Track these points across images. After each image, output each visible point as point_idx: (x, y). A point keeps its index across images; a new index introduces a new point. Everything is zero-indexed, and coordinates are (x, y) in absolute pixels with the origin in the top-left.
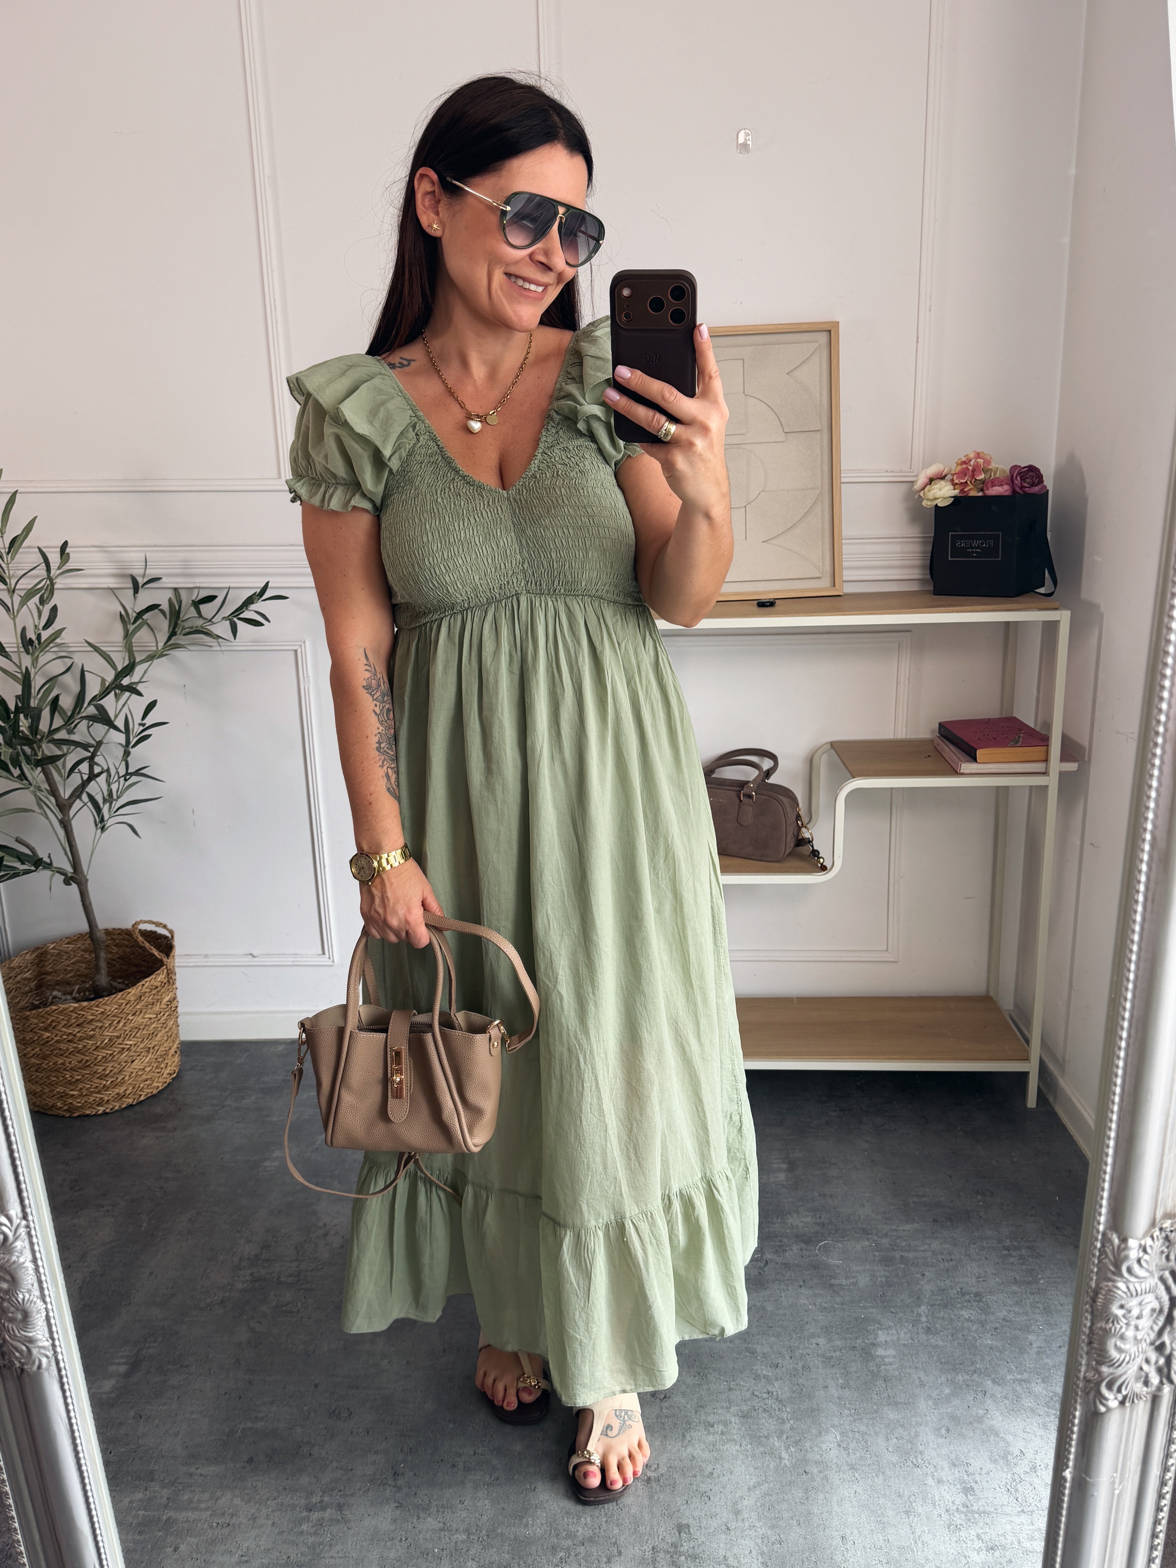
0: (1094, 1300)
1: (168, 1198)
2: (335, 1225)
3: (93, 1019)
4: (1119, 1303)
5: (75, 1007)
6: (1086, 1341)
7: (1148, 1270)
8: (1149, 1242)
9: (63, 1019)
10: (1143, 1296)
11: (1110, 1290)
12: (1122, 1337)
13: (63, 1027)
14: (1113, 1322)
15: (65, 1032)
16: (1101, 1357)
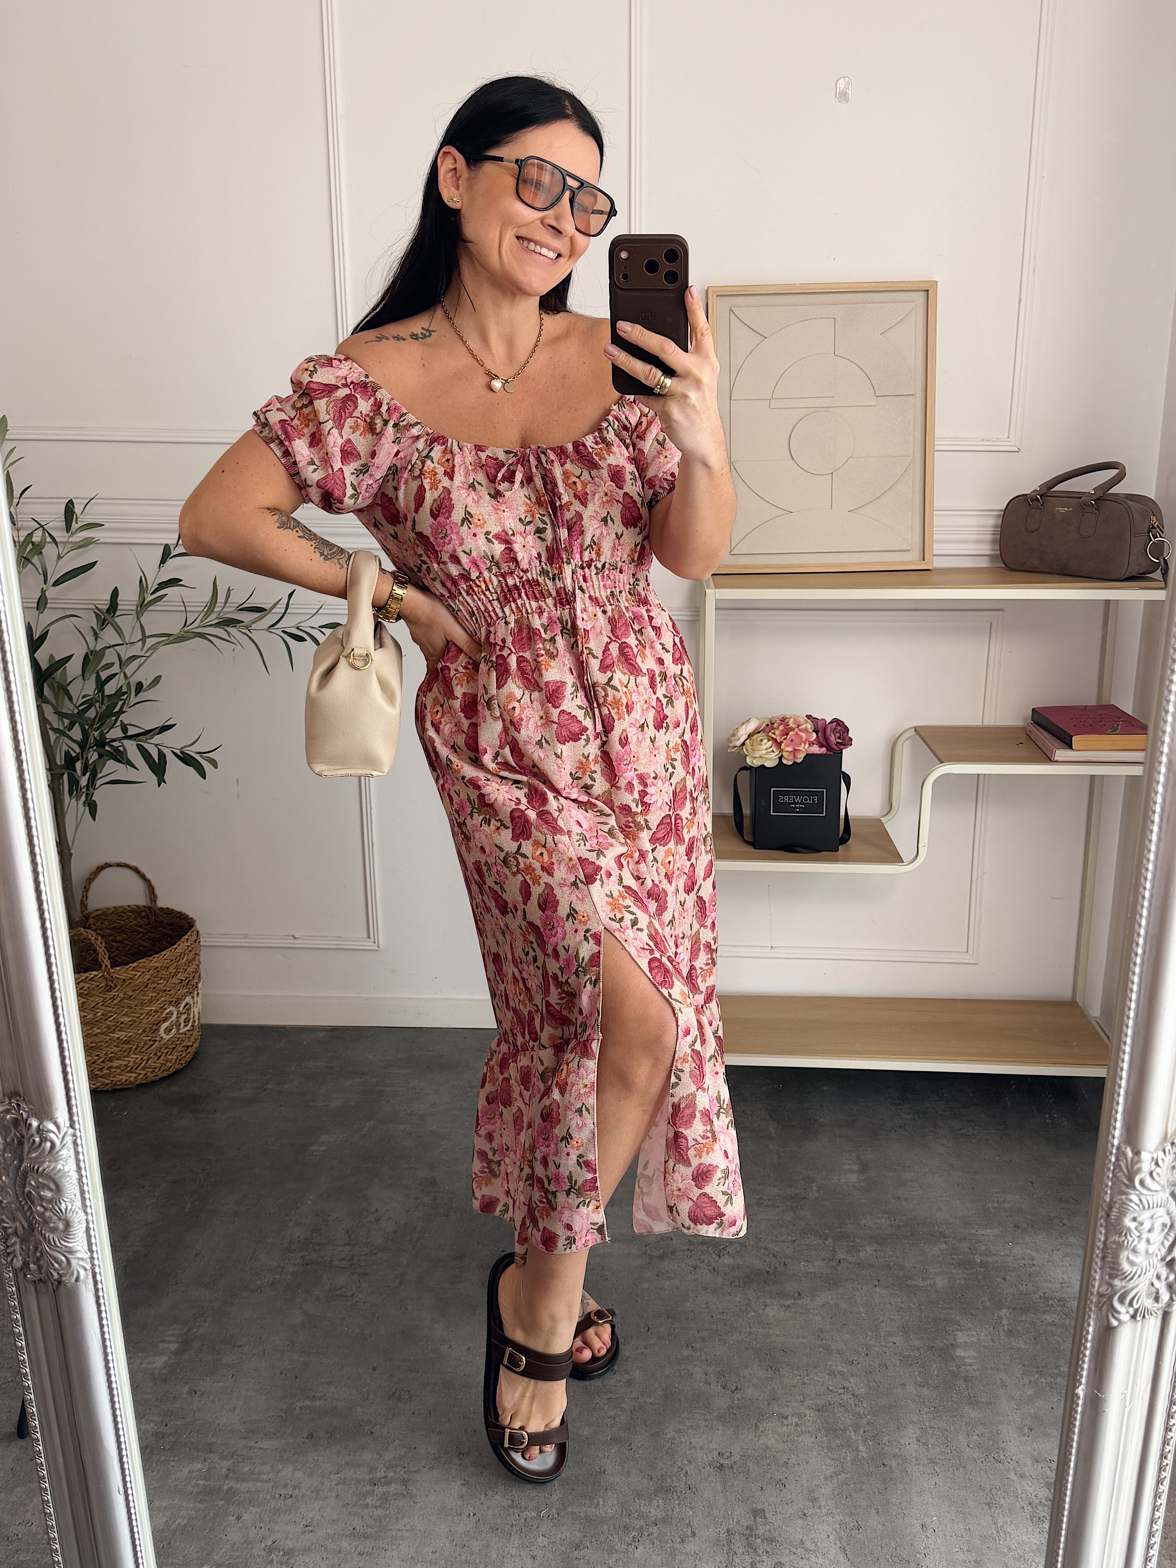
0: (1108, 1216)
2: (389, 1210)
4: (1132, 1216)
6: (1100, 1255)
7: (1159, 1183)
8: (1161, 1155)
10: (1155, 1210)
11: (1123, 1203)
12: (1134, 1251)
14: (1126, 1235)
16: (1114, 1270)
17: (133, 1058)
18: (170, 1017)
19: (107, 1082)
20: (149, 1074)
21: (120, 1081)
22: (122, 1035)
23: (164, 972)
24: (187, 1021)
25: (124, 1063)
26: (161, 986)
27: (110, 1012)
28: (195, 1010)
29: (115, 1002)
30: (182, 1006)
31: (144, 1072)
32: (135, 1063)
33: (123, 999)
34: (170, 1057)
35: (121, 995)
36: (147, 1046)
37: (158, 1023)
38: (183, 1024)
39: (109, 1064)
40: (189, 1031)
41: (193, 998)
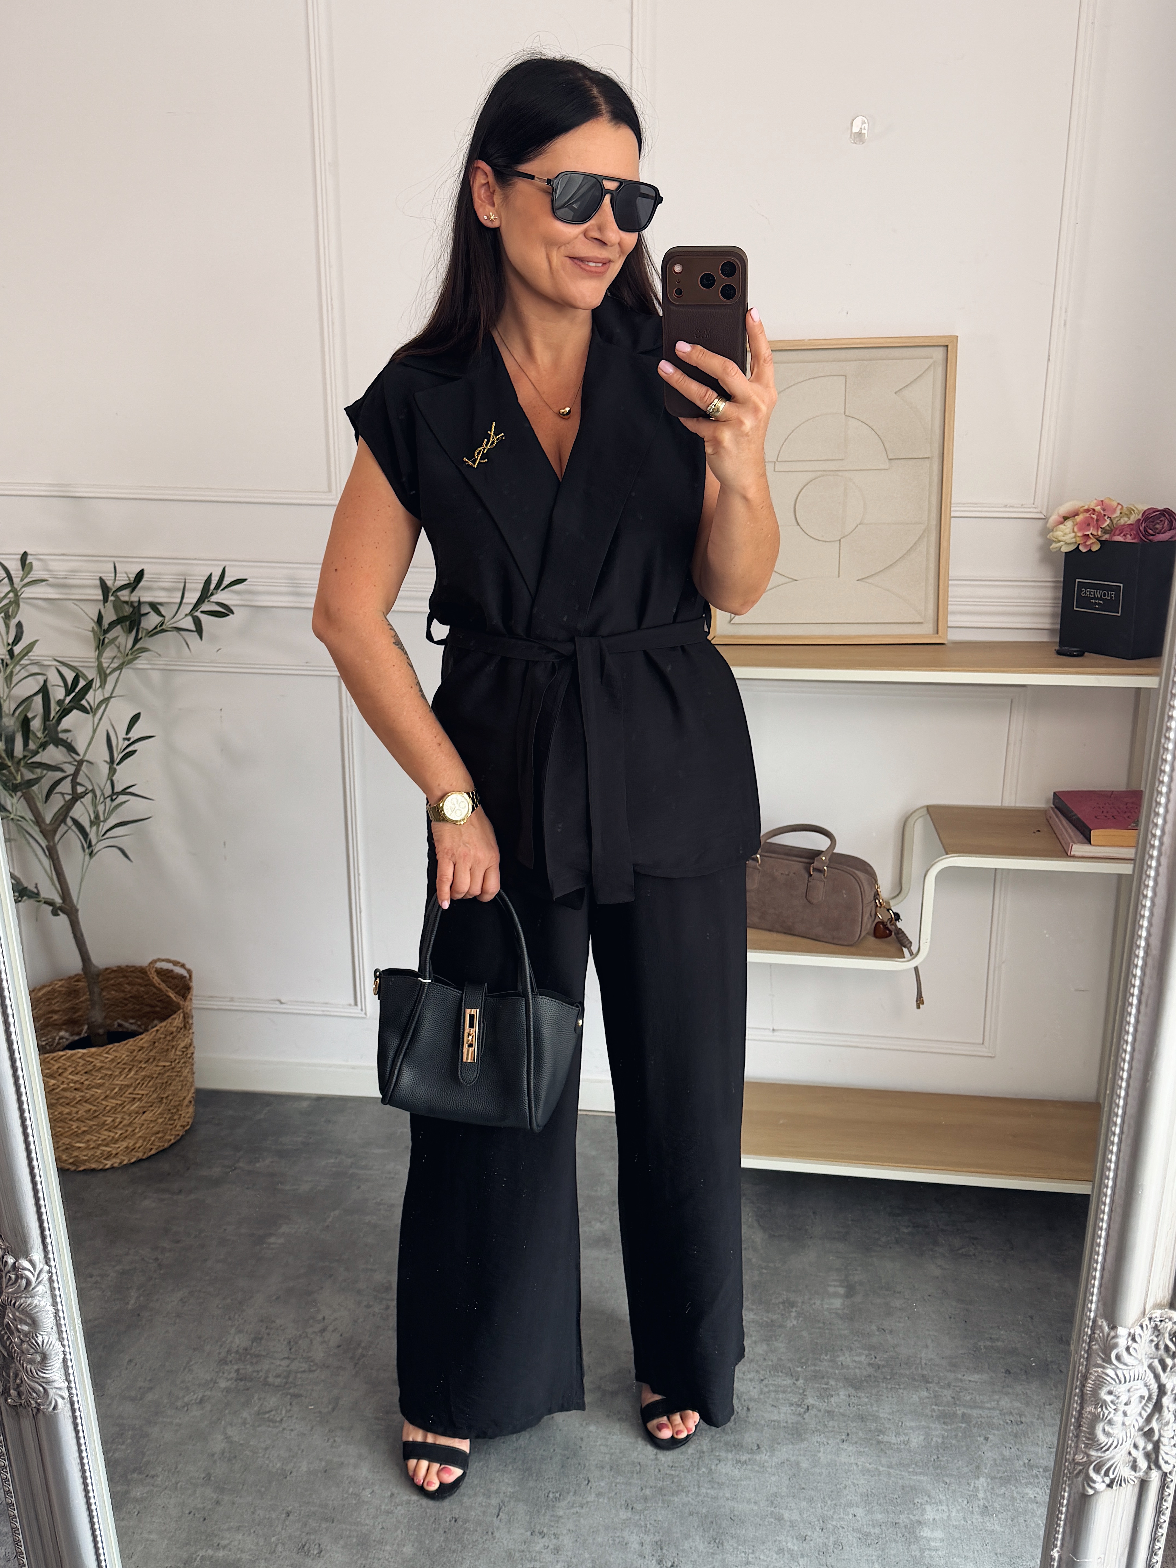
0: (1084, 1386)
1: (162, 1272)
2: (336, 1319)
3: (102, 1067)
4: (1108, 1388)
5: (84, 1053)
6: (1075, 1424)
7: (1136, 1358)
8: (1138, 1332)
9: (69, 1066)
10: (1132, 1383)
11: (1099, 1376)
12: (1110, 1422)
13: (70, 1074)
14: (1101, 1407)
15: (72, 1080)
16: (1089, 1440)
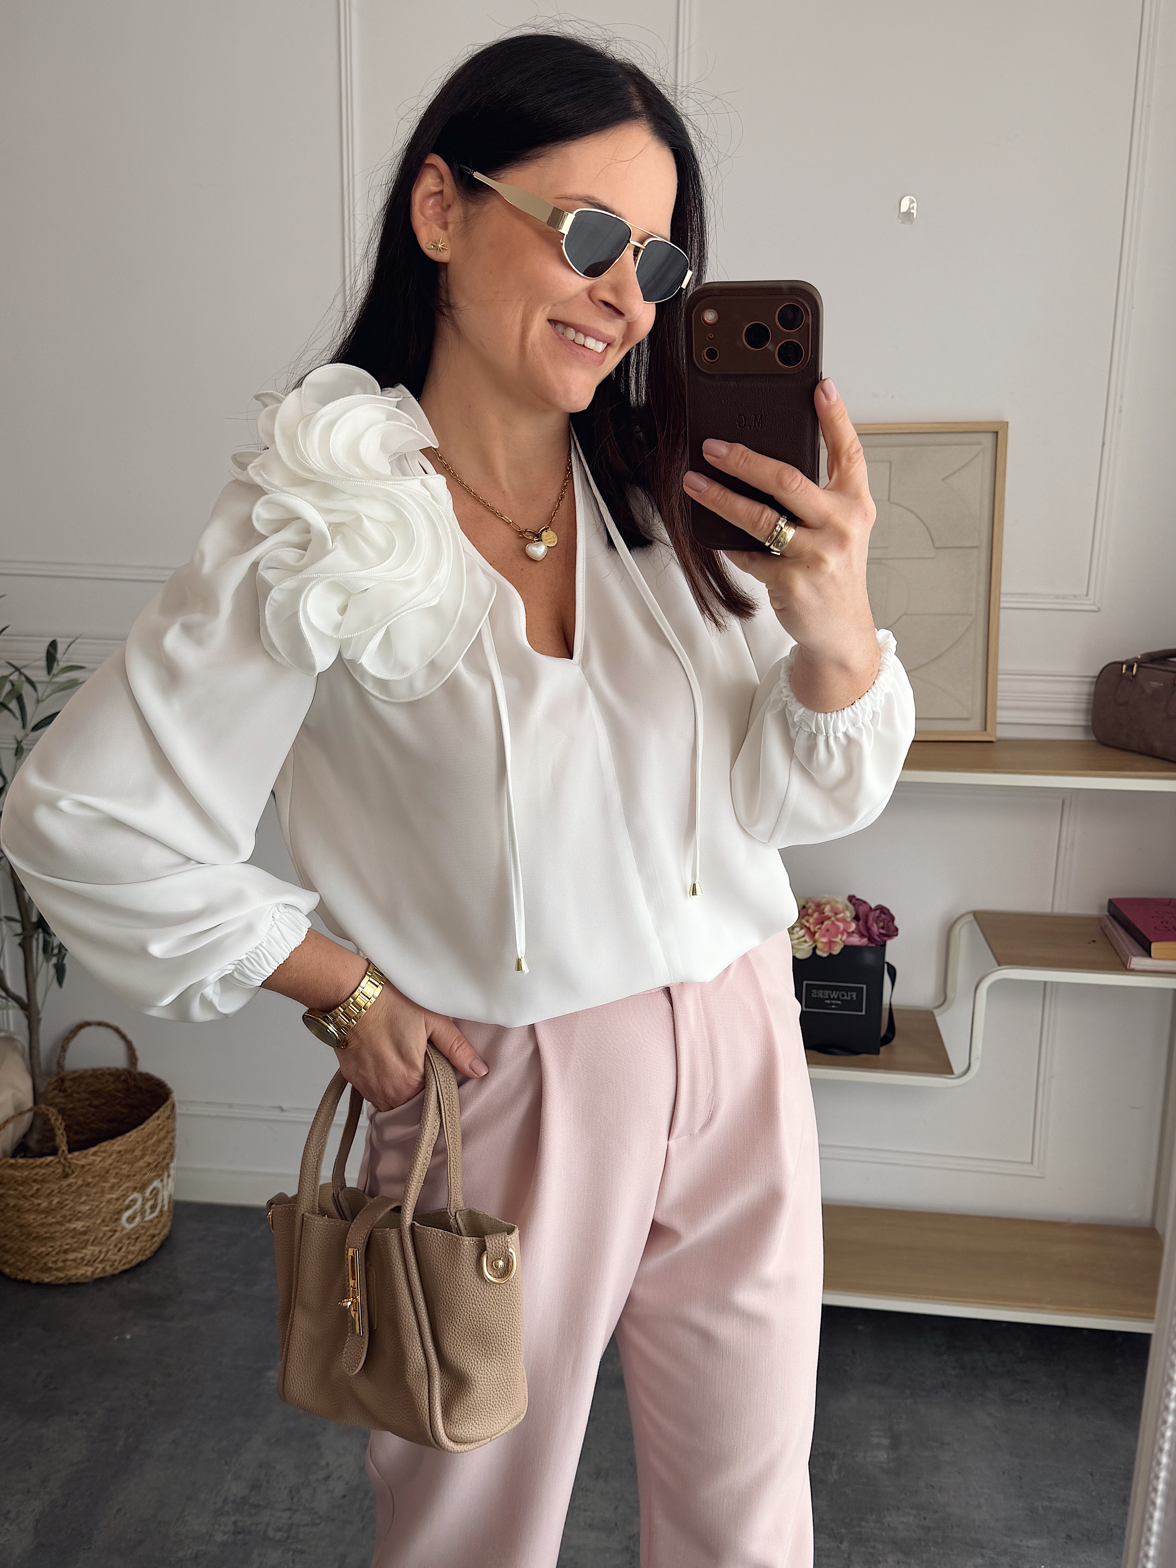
17: (90, 1251)
18: (134, 1205)
19: (62, 1275)
20: (107, 1268)
21: (75, 1275)
22: (79, 1225)
23: (129, 1156)
24: (153, 1207)
25: (80, 1256)
26: (124, 1172)
27: (67, 1200)
28: (165, 1194)
29: (74, 1188)
30: (148, 1191)
31: (101, 1266)
32: (93, 1255)
33: (81, 1186)
34: (132, 1248)
35: (80, 1182)
36: (105, 1238)
37: (120, 1212)
38: (148, 1211)
39: (63, 1257)
40: (157, 1217)
41: (162, 1181)
